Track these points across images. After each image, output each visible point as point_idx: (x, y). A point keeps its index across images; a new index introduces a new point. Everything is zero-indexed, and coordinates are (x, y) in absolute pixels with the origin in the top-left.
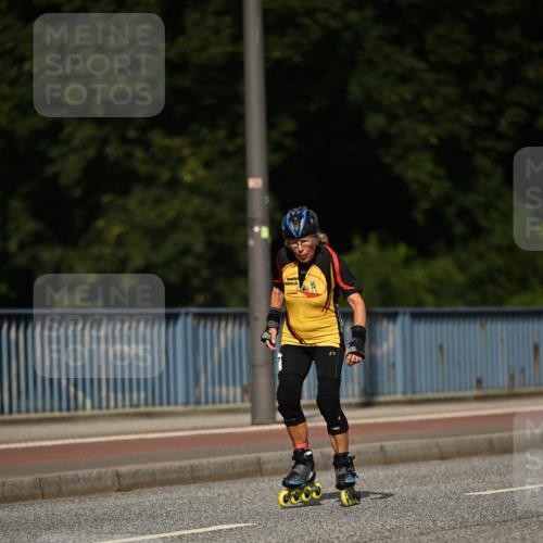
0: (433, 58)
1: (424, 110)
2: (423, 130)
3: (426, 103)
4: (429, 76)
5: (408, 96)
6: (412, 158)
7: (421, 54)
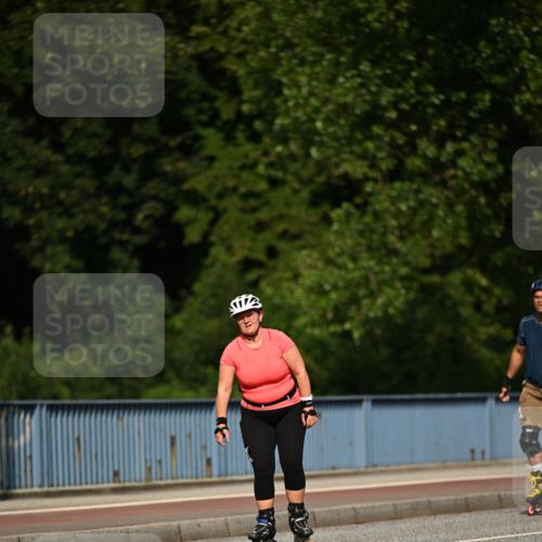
0: (70, 151)
1: (60, 203)
2: (60, 223)
3: (62, 195)
4: (64, 169)
5: (45, 190)
6: (49, 251)
7: (57, 146)
